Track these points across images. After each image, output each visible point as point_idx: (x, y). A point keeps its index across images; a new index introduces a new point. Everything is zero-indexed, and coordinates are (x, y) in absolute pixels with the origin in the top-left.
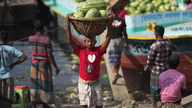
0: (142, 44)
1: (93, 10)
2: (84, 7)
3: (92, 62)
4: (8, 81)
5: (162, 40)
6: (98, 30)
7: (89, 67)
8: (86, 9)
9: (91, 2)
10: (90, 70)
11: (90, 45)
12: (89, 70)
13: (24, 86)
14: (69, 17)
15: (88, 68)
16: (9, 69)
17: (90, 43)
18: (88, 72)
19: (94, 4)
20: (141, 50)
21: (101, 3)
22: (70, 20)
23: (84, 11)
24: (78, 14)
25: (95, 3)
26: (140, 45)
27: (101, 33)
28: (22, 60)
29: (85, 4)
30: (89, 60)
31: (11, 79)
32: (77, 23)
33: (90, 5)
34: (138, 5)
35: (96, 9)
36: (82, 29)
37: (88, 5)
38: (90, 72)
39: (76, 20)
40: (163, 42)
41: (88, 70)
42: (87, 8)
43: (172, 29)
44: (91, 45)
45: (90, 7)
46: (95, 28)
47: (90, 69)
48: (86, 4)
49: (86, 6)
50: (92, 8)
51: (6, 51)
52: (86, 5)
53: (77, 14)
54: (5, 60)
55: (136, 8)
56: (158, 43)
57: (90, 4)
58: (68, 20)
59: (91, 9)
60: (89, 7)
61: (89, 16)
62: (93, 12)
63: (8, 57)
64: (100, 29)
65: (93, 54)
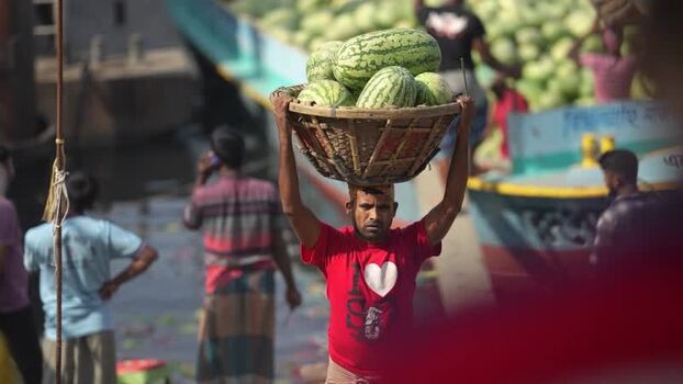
0: (566, 213)
1: (395, 72)
2: (352, 62)
3: (383, 293)
4: (94, 344)
5: (634, 195)
6: (409, 160)
7: (371, 315)
8: (357, 68)
9: (378, 41)
10: (377, 329)
11: (377, 221)
12: (373, 330)
13: (154, 362)
14: (288, 104)
15: (369, 322)
16: (98, 301)
17: (373, 213)
18: (369, 336)
19: (393, 50)
20: (561, 231)
21: (418, 45)
22: (294, 120)
23: (350, 78)
24: (327, 91)
25: (396, 45)
26: (558, 215)
27: (417, 173)
28: (140, 264)
29: (353, 49)
30: (369, 284)
31: (107, 337)
32: (324, 131)
33: (376, 52)
34: (552, 75)
35: (404, 70)
36: (344, 157)
37: (369, 53)
38: (376, 335)
39: (320, 119)
40: (639, 204)
41: (368, 329)
42: (363, 64)
43: (670, 159)
44: (378, 223)
45: (378, 59)
46: (399, 149)
47: (374, 324)
48: (357, 47)
49: (358, 57)
50: (384, 65)
51: (83, 239)
52: (358, 51)
53: (323, 94)
54: (81, 272)
55: (543, 84)
56: (623, 207)
57: (377, 48)
58: (284, 120)
59: (383, 71)
60: (373, 63)
61: (380, 100)
62: (394, 84)
63: (90, 257)
64: (417, 155)
65: (387, 260)
